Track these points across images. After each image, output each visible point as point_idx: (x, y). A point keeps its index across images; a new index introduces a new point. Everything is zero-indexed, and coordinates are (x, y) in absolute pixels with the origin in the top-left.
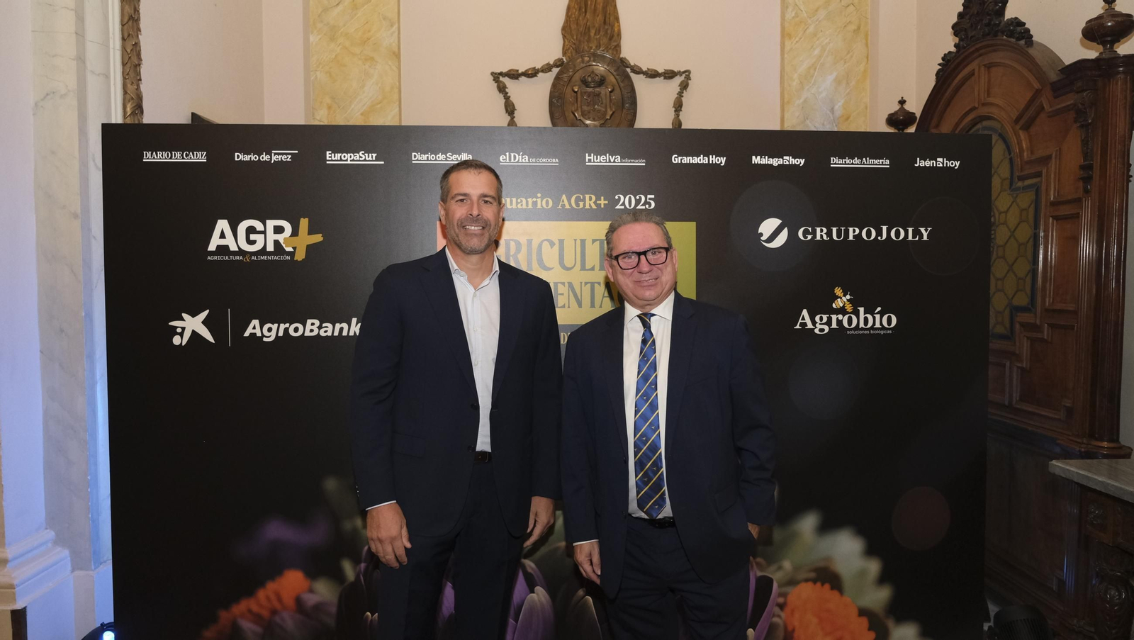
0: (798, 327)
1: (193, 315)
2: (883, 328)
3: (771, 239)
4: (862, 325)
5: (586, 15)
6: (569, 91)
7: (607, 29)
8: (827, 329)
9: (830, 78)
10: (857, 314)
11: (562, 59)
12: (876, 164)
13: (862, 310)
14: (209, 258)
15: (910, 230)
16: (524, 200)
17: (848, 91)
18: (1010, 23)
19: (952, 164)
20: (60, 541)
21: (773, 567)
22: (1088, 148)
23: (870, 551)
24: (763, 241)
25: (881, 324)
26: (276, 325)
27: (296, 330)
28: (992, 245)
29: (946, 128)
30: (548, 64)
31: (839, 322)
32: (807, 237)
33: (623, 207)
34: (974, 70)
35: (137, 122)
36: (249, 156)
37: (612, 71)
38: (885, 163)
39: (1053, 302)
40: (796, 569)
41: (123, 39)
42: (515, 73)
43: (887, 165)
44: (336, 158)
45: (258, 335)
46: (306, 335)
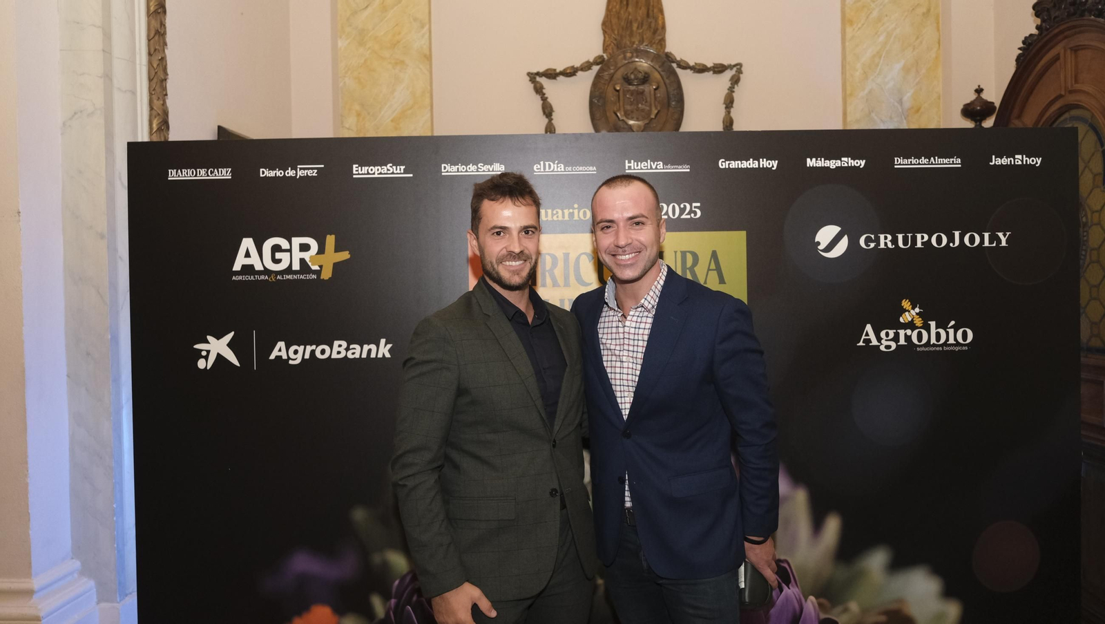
0: (861, 344)
1: (218, 337)
2: (958, 344)
3: (830, 247)
4: (933, 341)
5: (627, 8)
6: (610, 89)
7: (651, 22)
8: (894, 346)
9: (898, 66)
10: (928, 329)
11: (603, 56)
12: (946, 164)
13: (933, 324)
14: (234, 278)
15: (986, 235)
16: (560, 212)
17: (917, 80)
19: (1033, 161)
20: (86, 571)
21: (839, 609)
23: (949, 592)
24: (821, 251)
25: (955, 339)
26: (302, 347)
27: (323, 352)
28: (1084, 248)
29: (1029, 119)
30: (588, 62)
31: (908, 338)
32: (870, 245)
34: (1059, 54)
35: (163, 140)
36: (274, 172)
37: (657, 67)
38: (956, 162)
40: (865, 611)
41: (150, 54)
42: (552, 72)
43: (959, 164)
44: (363, 172)
45: (284, 358)
46: (333, 357)
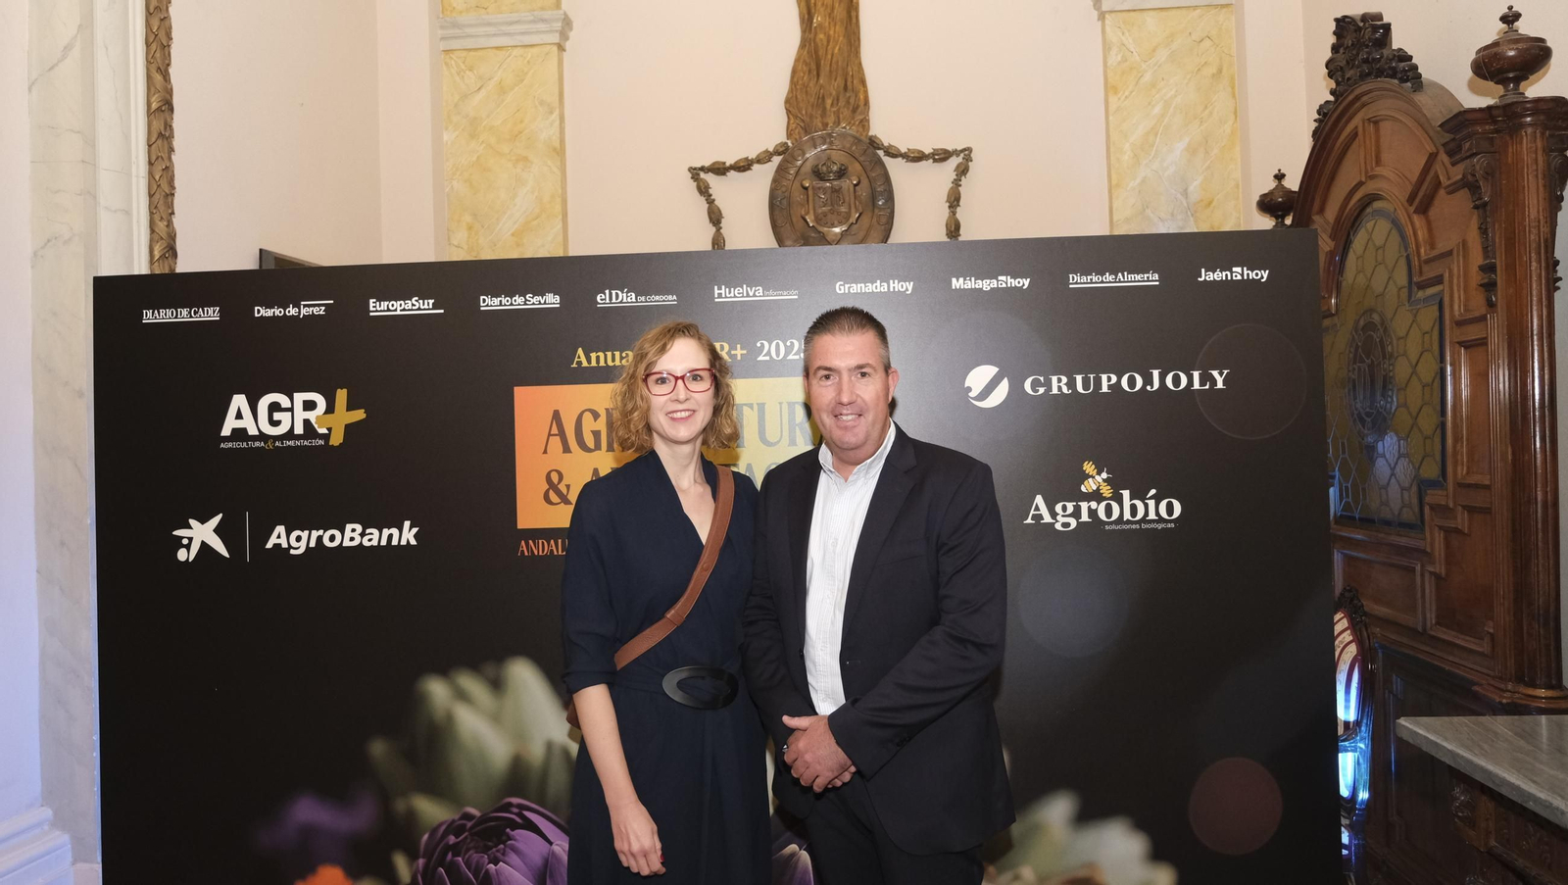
0: (1029, 521)
1: (203, 521)
2: (1161, 520)
3: (984, 394)
4: (1127, 516)
5: (818, 79)
6: (797, 185)
7: (849, 97)
8: (1073, 523)
9: (1180, 146)
10: (1120, 501)
11: (786, 143)
12: (1139, 281)
13: (1126, 494)
15: (1196, 375)
16: (630, 353)
17: (1206, 165)
18: (1391, 57)
19: (1257, 275)
20: (59, 822)
21: (1008, 876)
22: (1488, 240)
23: (1158, 854)
24: (975, 399)
25: (1157, 513)
26: (307, 532)
27: (332, 539)
29: (1331, 213)
30: (767, 151)
31: (1093, 513)
32: (1038, 391)
33: (767, 358)
34: (1356, 127)
35: (167, 271)
36: (272, 310)
38: (1152, 279)
39: (1468, 473)
41: (151, 164)
42: (721, 166)
43: (1156, 281)
44: (382, 308)
45: (283, 546)
46: (344, 545)
